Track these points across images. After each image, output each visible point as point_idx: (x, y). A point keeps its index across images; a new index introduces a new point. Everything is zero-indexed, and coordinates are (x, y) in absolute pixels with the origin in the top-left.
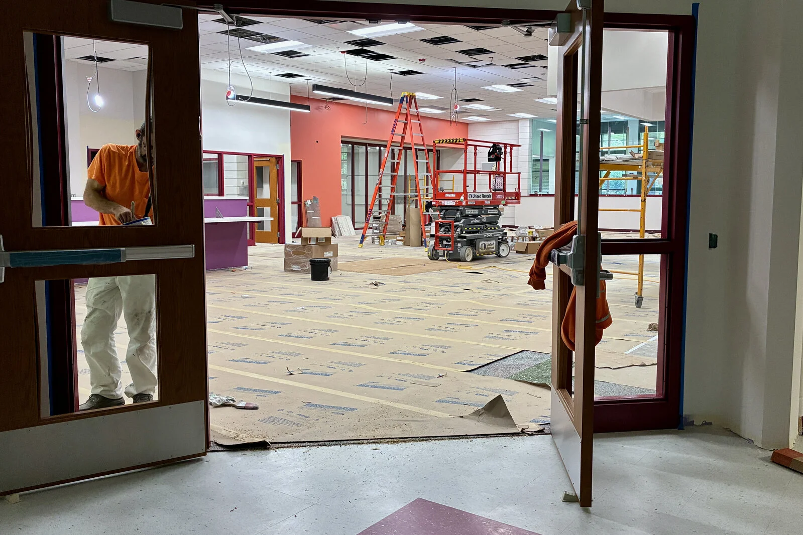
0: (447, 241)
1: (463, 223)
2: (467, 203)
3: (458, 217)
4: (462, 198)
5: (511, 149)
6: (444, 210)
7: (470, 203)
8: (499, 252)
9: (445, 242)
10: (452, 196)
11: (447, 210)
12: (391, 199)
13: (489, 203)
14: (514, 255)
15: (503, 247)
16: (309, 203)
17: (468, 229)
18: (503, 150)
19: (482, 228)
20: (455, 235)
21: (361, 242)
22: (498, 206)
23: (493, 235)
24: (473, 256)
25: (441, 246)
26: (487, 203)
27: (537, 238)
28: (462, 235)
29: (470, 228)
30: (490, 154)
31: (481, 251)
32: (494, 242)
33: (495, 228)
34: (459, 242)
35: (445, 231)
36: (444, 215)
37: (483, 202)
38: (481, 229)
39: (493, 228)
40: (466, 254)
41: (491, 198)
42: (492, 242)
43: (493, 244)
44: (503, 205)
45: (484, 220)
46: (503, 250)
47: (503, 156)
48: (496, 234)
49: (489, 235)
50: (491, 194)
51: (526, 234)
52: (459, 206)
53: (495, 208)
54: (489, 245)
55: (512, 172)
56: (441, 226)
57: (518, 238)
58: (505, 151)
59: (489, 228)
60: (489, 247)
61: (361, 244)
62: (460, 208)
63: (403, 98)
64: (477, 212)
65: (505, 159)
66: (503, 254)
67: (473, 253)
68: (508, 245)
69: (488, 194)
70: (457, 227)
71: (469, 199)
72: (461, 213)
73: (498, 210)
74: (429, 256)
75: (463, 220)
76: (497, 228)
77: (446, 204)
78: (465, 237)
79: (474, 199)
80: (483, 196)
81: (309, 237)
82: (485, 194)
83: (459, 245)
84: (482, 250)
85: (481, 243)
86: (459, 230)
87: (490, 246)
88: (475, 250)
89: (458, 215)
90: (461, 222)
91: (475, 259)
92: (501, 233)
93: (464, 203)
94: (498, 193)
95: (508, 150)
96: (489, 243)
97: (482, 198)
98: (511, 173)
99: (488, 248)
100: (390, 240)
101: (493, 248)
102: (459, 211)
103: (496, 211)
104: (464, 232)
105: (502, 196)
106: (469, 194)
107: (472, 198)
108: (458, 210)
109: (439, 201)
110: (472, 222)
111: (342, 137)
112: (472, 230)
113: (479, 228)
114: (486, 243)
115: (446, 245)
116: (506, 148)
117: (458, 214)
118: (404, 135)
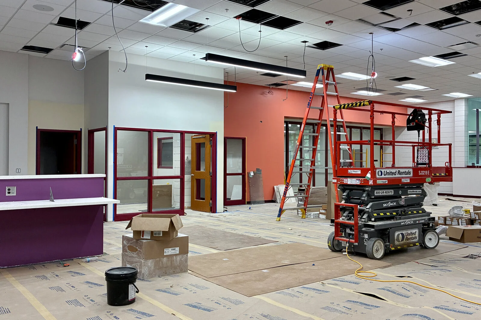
0: (351, 230)
1: (371, 207)
2: (375, 182)
3: (364, 200)
4: (369, 175)
5: (439, 117)
6: (348, 189)
7: (379, 182)
8: (424, 242)
9: (348, 231)
10: (357, 173)
11: (351, 190)
12: (311, 172)
13: (409, 181)
14: (445, 244)
15: (429, 236)
16: (252, 174)
17: (378, 214)
18: (427, 117)
19: (400, 213)
20: (360, 222)
21: (279, 216)
22: (423, 184)
23: (415, 221)
24: (385, 250)
25: (343, 235)
26: (405, 181)
27: (475, 220)
28: (370, 223)
29: (382, 214)
30: (409, 121)
31: (397, 243)
32: (416, 231)
33: (418, 212)
34: (366, 232)
35: (348, 216)
36: (348, 195)
37: (399, 180)
38: (397, 214)
39: (415, 212)
40: (375, 248)
41: (411, 175)
42: (414, 231)
43: (415, 234)
44: (429, 183)
45: (402, 203)
46: (430, 239)
47: (427, 124)
48: (419, 220)
49: (408, 221)
50: (411, 170)
51: (462, 215)
52: (365, 186)
53: (418, 187)
54: (409, 234)
55: (441, 143)
56: (344, 209)
57: (452, 219)
58: (430, 119)
59: (410, 212)
60: (408, 237)
61: (279, 218)
62: (367, 189)
63: (318, 71)
64: (391, 193)
65: (430, 127)
66: (430, 244)
67: (385, 246)
68: (436, 233)
69: (407, 170)
70: (362, 212)
71: (377, 176)
72: (368, 195)
73: (423, 190)
74: (329, 246)
75: (371, 204)
76: (421, 212)
77: (349, 183)
78: (373, 226)
79: (386, 176)
80: (399, 173)
81: (142, 230)
82: (402, 170)
83: (366, 236)
84: (399, 241)
85: (396, 234)
86: (365, 216)
87: (411, 236)
88: (389, 242)
89: (364, 197)
90: (368, 207)
91: (388, 254)
92: (427, 218)
93: (371, 182)
94: (421, 169)
95: (434, 117)
96: (409, 232)
97: (397, 176)
98: (439, 144)
99: (407, 239)
100: (312, 213)
101: (415, 238)
102: (366, 192)
103: (419, 191)
104: (373, 219)
105: (427, 173)
106: (377, 171)
107: (383, 176)
108: (364, 191)
109: (341, 178)
110: (385, 205)
111: (286, 117)
112: (385, 216)
113: (394, 213)
114: (404, 232)
115: (350, 234)
116: (430, 114)
117: (364, 195)
118: (322, 108)
